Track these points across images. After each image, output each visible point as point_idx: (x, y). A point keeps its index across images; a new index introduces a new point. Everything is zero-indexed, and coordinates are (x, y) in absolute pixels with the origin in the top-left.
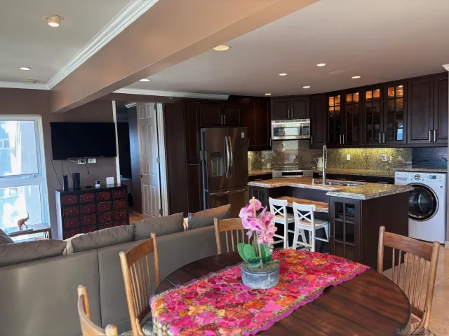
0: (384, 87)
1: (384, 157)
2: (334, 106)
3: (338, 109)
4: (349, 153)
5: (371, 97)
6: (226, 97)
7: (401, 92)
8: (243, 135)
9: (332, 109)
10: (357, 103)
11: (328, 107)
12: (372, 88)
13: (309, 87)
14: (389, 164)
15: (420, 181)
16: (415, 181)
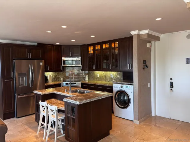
0: (110, 42)
1: (112, 76)
2: (91, 51)
3: (92, 52)
4: (98, 74)
5: (105, 47)
6: (36, 44)
7: (117, 45)
8: (41, 64)
9: (90, 52)
10: (100, 50)
11: (88, 51)
12: (105, 42)
13: (74, 41)
14: (114, 79)
15: (123, 89)
16: (121, 89)
